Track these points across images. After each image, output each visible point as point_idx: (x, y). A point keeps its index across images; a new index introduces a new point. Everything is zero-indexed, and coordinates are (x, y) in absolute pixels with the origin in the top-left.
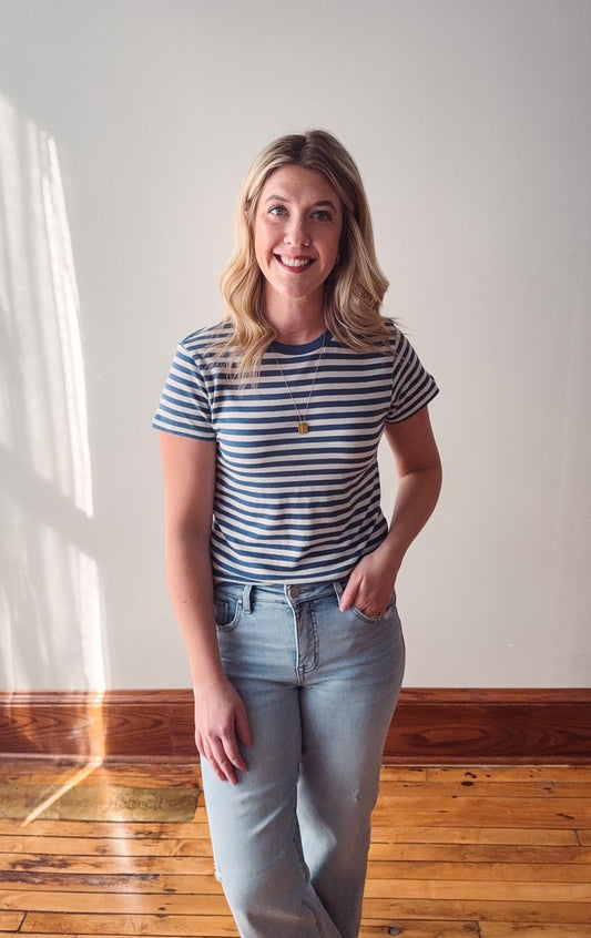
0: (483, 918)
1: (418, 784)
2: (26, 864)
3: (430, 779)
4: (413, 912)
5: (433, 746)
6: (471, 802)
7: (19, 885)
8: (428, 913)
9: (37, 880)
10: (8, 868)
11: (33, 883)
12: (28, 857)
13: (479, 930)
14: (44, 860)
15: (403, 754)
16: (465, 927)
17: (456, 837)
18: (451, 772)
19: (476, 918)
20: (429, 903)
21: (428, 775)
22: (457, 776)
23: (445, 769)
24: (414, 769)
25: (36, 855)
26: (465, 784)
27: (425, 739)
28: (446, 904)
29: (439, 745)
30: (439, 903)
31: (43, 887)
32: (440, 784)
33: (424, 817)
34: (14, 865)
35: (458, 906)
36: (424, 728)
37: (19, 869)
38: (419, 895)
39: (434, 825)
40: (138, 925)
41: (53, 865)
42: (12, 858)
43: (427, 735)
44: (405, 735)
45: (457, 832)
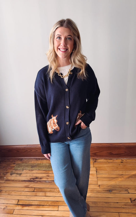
0: (128, 188)
1: (111, 162)
2: (33, 179)
3: (114, 161)
4: (114, 187)
5: (115, 155)
6: (123, 166)
7: (32, 183)
8: (117, 188)
9: (36, 182)
10: (30, 179)
11: (35, 182)
12: (33, 177)
13: (128, 191)
14: (37, 178)
15: (107, 156)
16: (125, 190)
17: (121, 173)
18: (118, 160)
19: (127, 189)
20: (117, 186)
21: (113, 161)
22: (119, 160)
23: (116, 159)
24: (110, 159)
25: (35, 177)
26: (121, 162)
27: (112, 153)
28: (121, 186)
29: (116, 154)
30: (119, 186)
31: (37, 183)
32: (116, 162)
33: (113, 169)
34: (31, 179)
35: (123, 186)
36: (112, 151)
37: (32, 180)
38: (114, 184)
39: (116, 170)
40: (58, 190)
41: (39, 179)
42: (31, 177)
43: (113, 152)
44: (108, 153)
45: (121, 172)
